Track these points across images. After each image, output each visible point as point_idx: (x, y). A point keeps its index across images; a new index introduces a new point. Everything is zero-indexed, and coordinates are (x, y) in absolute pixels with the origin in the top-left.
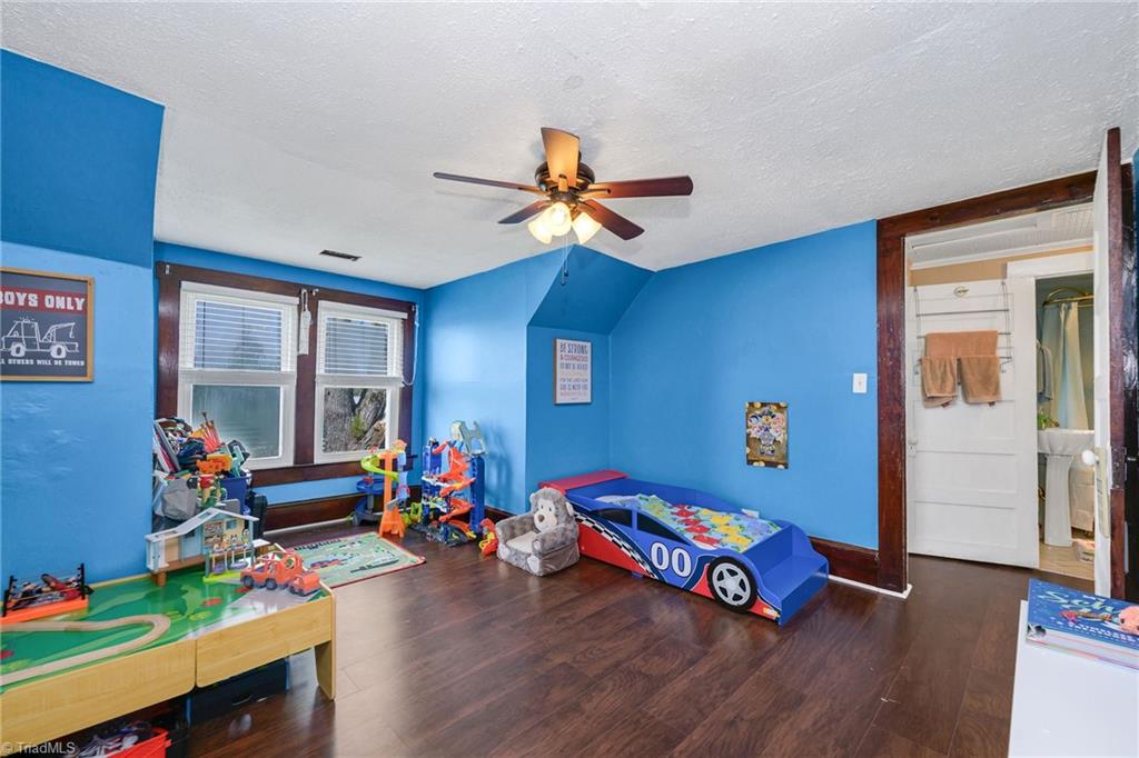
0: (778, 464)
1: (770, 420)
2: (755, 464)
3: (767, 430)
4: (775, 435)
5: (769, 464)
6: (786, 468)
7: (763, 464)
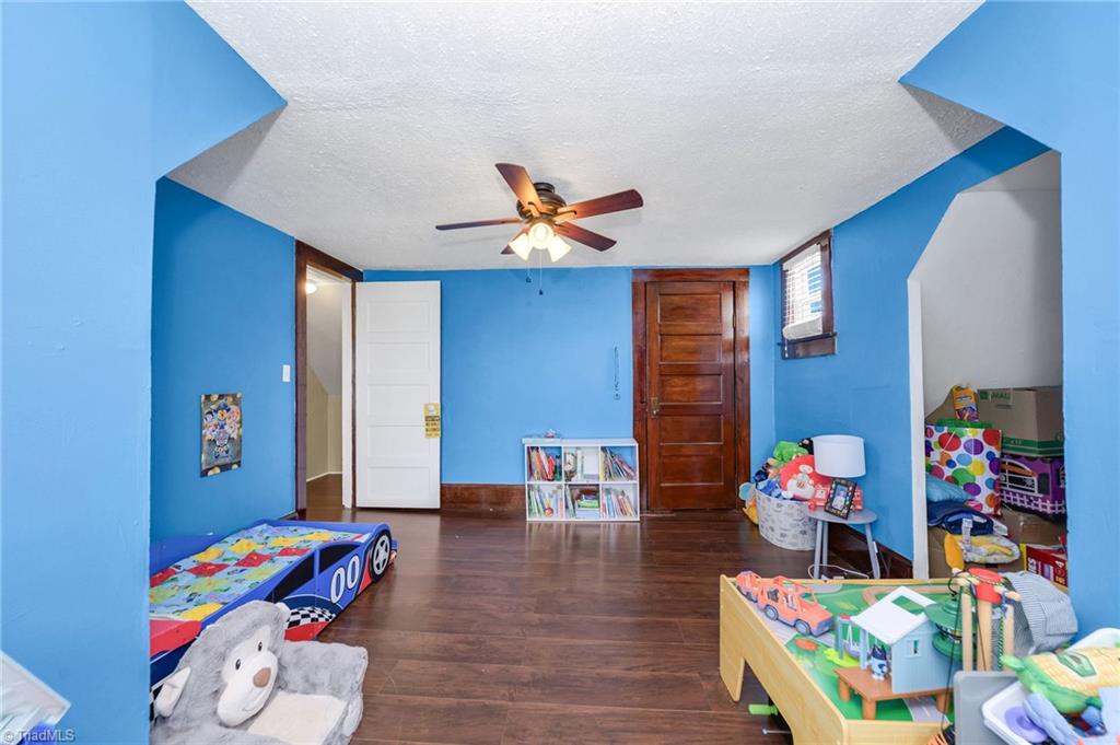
0: (232, 464)
1: (226, 415)
2: (210, 473)
3: (222, 427)
4: (230, 431)
5: (225, 468)
6: (239, 466)
7: (217, 470)
